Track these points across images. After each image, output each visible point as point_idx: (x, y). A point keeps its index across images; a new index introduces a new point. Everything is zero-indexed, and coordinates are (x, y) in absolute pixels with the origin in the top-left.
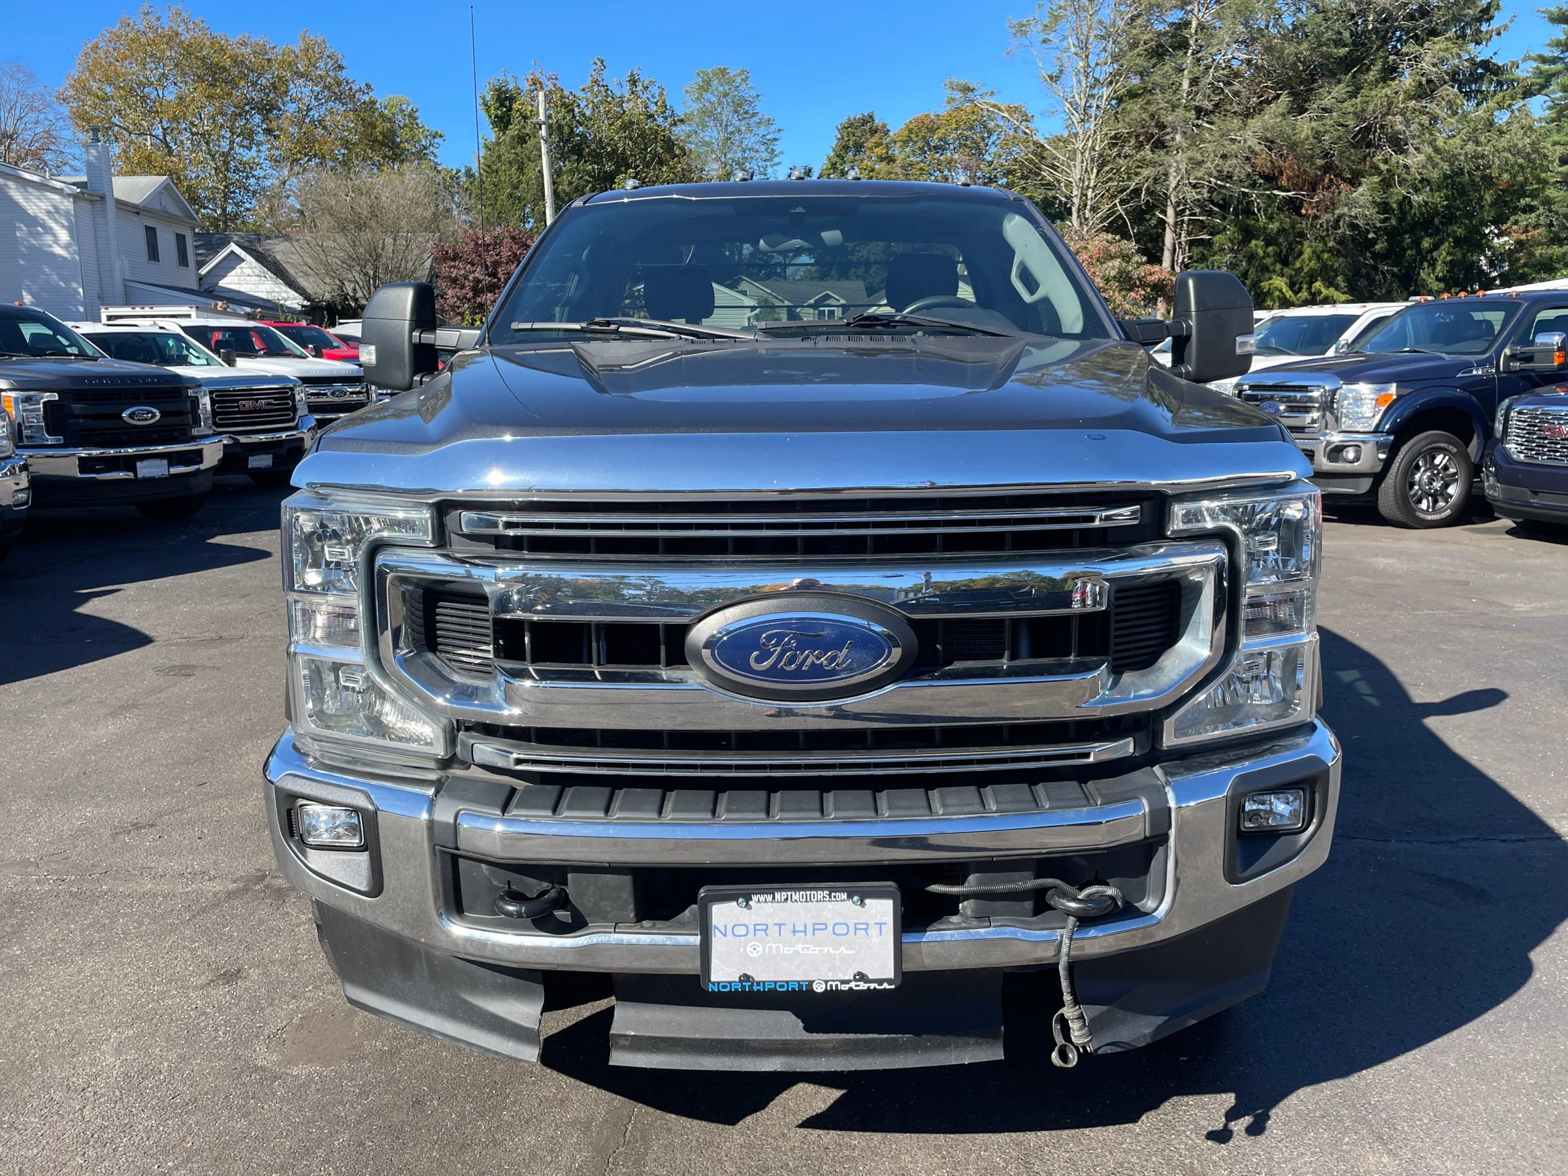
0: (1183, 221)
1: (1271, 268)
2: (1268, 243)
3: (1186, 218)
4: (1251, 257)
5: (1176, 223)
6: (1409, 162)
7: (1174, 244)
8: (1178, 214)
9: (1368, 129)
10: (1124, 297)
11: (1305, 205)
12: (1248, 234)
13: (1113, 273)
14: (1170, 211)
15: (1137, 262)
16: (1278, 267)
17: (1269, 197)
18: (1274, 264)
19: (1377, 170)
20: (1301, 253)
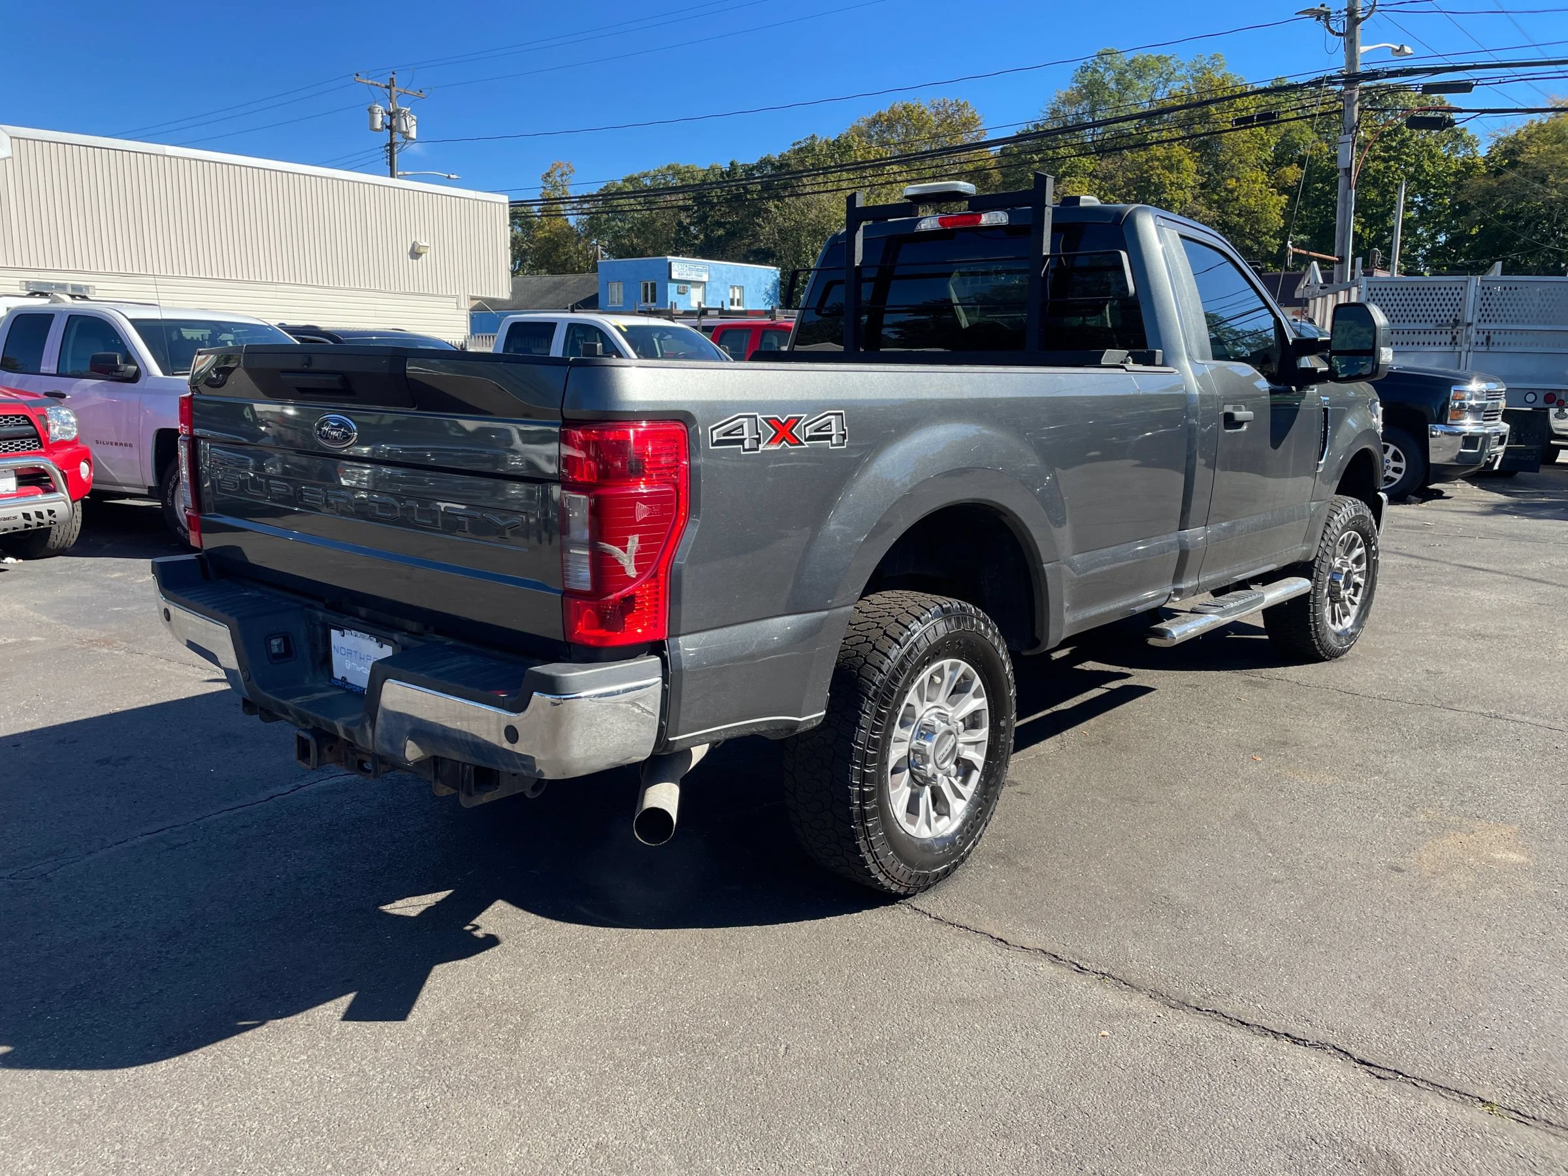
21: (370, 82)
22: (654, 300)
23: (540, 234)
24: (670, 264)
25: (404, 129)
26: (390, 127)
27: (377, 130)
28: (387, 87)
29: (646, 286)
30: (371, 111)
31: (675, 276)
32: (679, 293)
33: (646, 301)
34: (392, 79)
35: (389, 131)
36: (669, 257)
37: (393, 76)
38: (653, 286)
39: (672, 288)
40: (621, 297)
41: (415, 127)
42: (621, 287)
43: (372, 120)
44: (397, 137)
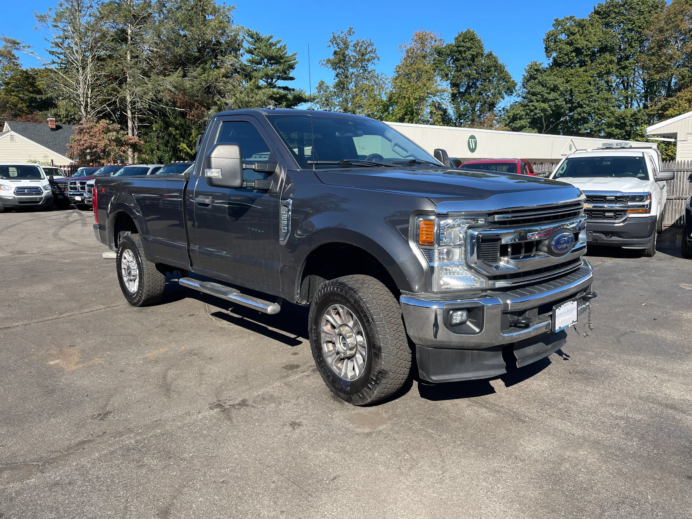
0: (135, 117)
1: (179, 140)
2: (176, 129)
3: (136, 116)
4: (170, 135)
5: (132, 118)
6: (227, 101)
7: (133, 127)
8: (133, 113)
9: (209, 87)
10: (119, 149)
11: (188, 115)
12: (167, 125)
13: (113, 138)
14: (129, 112)
15: (122, 134)
16: (182, 139)
17: (173, 110)
18: (180, 138)
19: (215, 104)
20: (191, 134)
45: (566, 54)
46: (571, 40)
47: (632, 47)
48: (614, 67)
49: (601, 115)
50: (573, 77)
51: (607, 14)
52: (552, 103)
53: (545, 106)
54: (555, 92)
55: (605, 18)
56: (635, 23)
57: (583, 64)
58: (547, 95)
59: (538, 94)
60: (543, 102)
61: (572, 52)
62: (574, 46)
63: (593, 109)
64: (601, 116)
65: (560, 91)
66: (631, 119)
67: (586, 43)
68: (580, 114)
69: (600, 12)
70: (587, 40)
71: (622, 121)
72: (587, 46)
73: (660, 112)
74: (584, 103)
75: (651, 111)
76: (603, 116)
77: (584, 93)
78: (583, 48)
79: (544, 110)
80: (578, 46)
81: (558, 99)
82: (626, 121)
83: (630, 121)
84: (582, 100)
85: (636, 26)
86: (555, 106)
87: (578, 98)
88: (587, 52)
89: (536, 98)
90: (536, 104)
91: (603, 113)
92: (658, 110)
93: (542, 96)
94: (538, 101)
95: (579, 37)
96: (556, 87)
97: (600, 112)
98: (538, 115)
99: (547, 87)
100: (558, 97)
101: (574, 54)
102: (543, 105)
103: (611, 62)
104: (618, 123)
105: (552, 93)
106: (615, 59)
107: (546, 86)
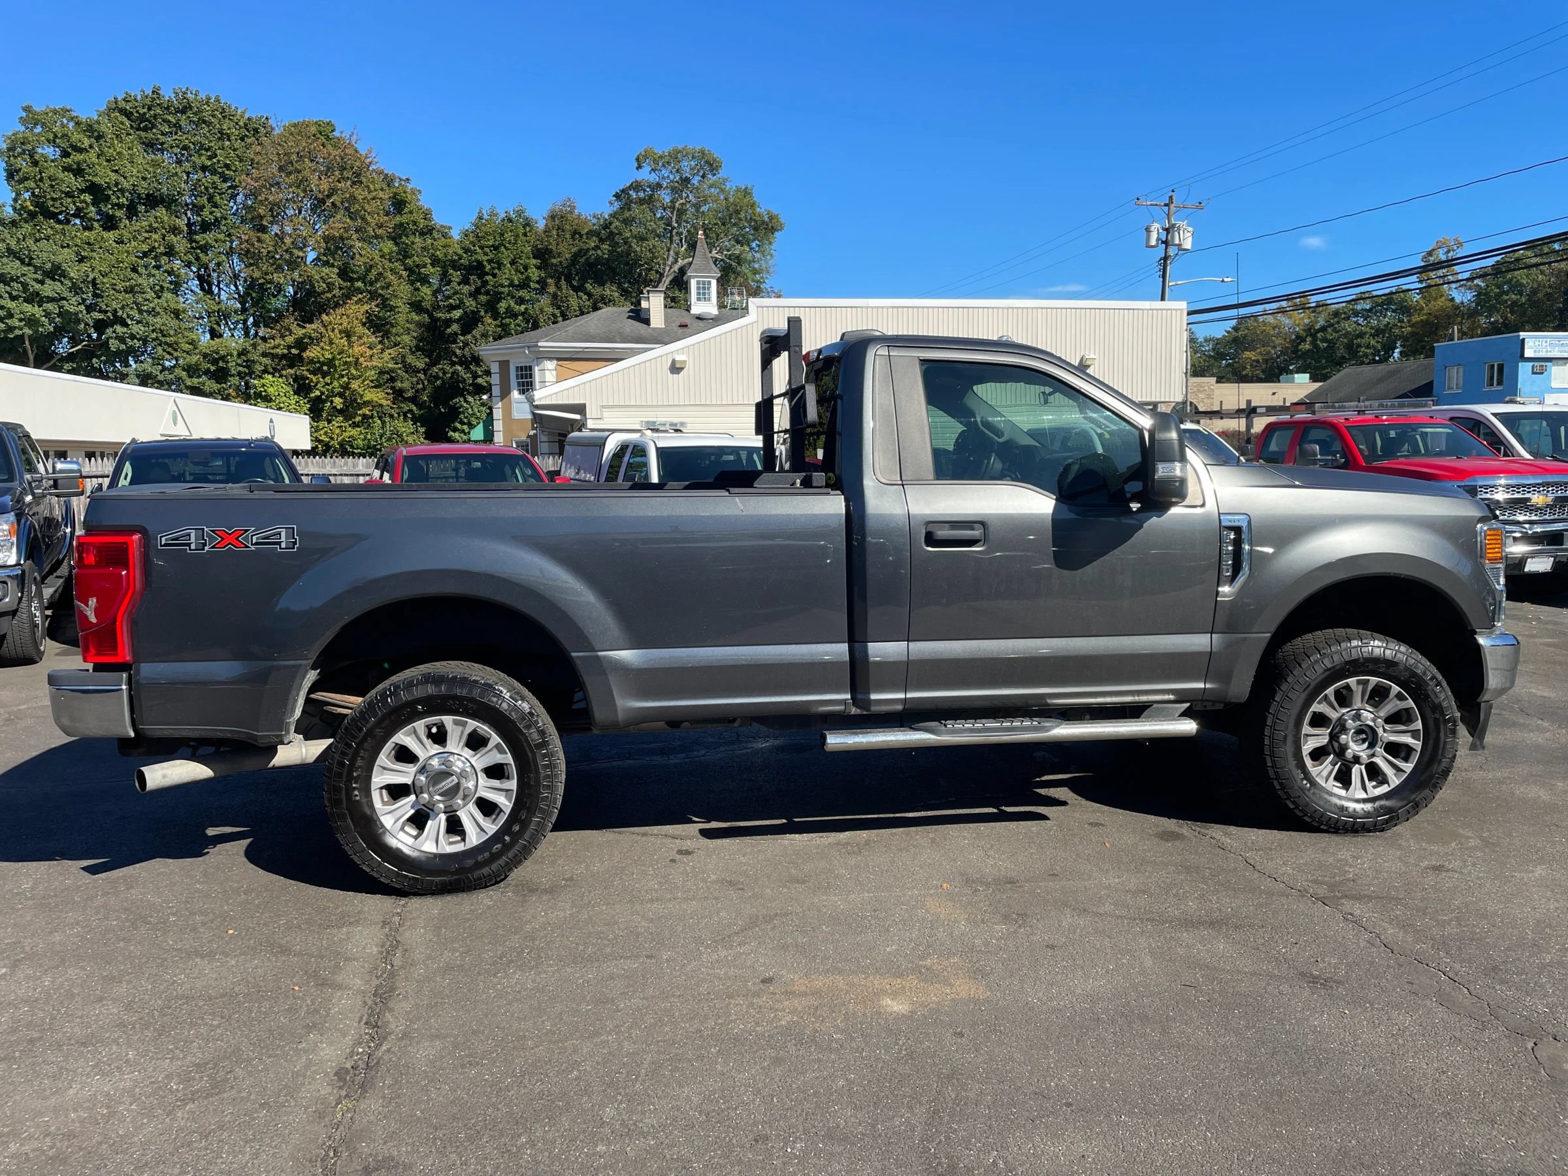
21: (1149, 203)
22: (1500, 383)
23: (1416, 318)
24: (1523, 340)
25: (1177, 242)
26: (1166, 242)
27: (1152, 247)
28: (1166, 205)
29: (1492, 366)
30: (1148, 230)
31: (1528, 353)
32: (1533, 373)
33: (1492, 385)
34: (1171, 197)
35: (1164, 245)
36: (1521, 333)
37: (1172, 194)
38: (1501, 368)
39: (1524, 369)
40: (1461, 381)
41: (1190, 238)
42: (1461, 370)
43: (1148, 238)
44: (1172, 251)
45: (69, 195)
46: (78, 163)
47: (216, 206)
48: (180, 244)
49: (170, 345)
50: (93, 251)
51: (150, 122)
52: (49, 306)
53: (35, 310)
54: (54, 280)
55: (145, 129)
56: (216, 156)
57: (110, 223)
58: (37, 286)
59: (12, 280)
60: (26, 301)
61: (82, 191)
62: (87, 177)
63: (153, 331)
64: (170, 350)
65: (71, 279)
66: (239, 361)
67: (114, 176)
68: (122, 340)
69: (131, 113)
70: (116, 171)
71: (221, 364)
72: (117, 184)
73: (294, 351)
74: (128, 316)
75: (274, 348)
76: (176, 350)
77: (126, 292)
78: (109, 187)
79: (32, 322)
80: (97, 180)
81: (64, 299)
82: (230, 365)
83: (237, 364)
84: (123, 308)
85: (219, 161)
86: (60, 315)
87: (114, 302)
88: (118, 198)
89: (8, 288)
90: (11, 305)
91: (176, 343)
92: (289, 347)
93: (25, 286)
94: (13, 298)
95: (95, 160)
96: (59, 268)
97: (168, 340)
98: (18, 332)
99: (35, 267)
100: (66, 294)
101: (88, 198)
102: (28, 308)
103: (175, 230)
104: (213, 368)
105: (48, 281)
106: (182, 223)
107: (29, 265)
